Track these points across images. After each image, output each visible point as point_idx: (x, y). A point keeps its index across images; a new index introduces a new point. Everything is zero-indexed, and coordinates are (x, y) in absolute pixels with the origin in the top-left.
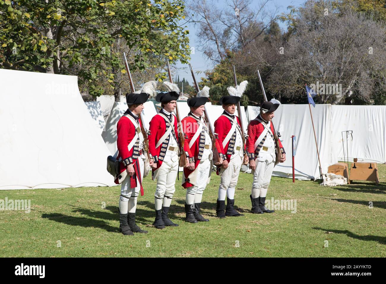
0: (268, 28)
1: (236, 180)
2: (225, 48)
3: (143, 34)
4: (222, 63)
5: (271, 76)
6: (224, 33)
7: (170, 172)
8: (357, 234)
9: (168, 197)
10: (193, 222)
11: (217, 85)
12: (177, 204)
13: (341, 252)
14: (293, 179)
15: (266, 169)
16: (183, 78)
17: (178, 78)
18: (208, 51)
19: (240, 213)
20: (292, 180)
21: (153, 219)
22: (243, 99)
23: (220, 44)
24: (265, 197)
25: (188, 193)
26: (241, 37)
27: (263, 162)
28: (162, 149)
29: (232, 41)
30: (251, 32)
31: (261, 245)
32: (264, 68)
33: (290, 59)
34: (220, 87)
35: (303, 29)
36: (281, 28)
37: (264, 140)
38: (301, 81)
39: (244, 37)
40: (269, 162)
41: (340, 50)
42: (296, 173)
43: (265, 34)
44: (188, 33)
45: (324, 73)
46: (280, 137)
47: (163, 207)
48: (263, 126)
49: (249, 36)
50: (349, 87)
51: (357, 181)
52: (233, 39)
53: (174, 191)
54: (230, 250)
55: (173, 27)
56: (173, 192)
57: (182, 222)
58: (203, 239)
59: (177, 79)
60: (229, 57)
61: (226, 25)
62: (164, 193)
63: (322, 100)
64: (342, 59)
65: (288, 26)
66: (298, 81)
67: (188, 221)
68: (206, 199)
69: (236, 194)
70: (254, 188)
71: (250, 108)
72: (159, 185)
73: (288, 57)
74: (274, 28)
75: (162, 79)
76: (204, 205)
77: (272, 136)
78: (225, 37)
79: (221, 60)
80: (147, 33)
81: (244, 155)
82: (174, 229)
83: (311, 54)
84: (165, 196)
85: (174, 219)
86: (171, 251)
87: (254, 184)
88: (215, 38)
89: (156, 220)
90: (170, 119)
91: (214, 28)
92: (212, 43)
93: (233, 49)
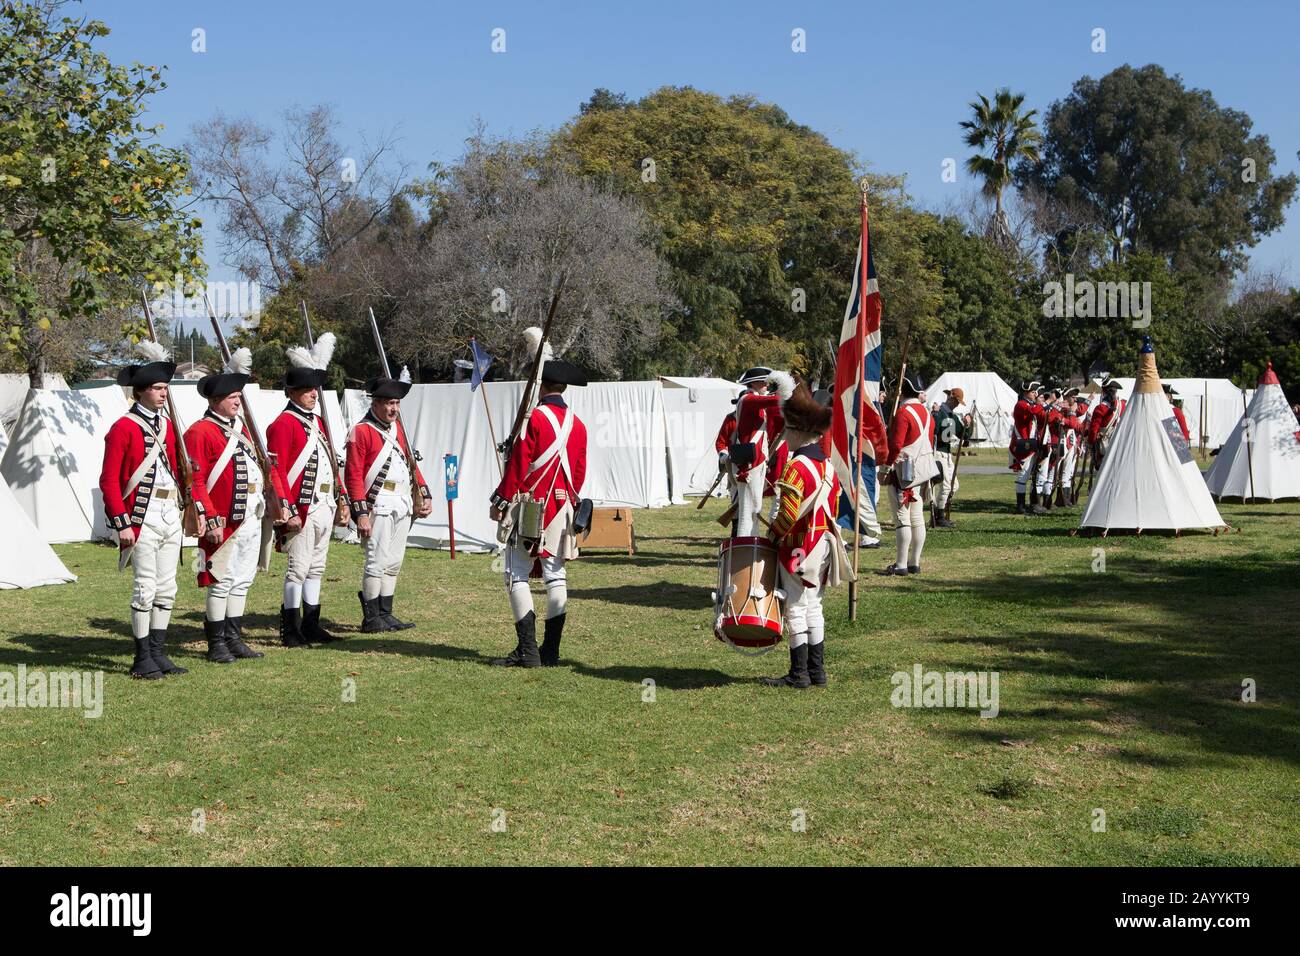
0: (386, 211)
1: (321, 560)
2: (287, 257)
3: (91, 231)
4: (283, 292)
5: (394, 320)
6: (285, 224)
7: (161, 547)
8: (592, 665)
9: (161, 607)
10: (226, 661)
11: (272, 342)
12: (187, 622)
13: (558, 706)
14: (452, 550)
15: (393, 530)
16: (193, 328)
17: (182, 329)
18: (248, 266)
19: (332, 634)
20: (449, 554)
21: (129, 660)
22: (333, 374)
23: (275, 250)
24: (392, 597)
25: (210, 596)
26: (324, 232)
27: (386, 516)
28: (139, 499)
29: (304, 242)
30: (347, 221)
31: (380, 703)
32: (380, 302)
33: (437, 282)
34: (278, 347)
35: (463, 215)
36: (415, 212)
37: (386, 467)
38: (463, 331)
39: (331, 233)
40: (400, 515)
41: (544, 260)
42: (457, 537)
43: (379, 225)
44: (198, 225)
45: (513, 311)
46: (419, 460)
47: (151, 631)
48: (381, 435)
49: (343, 229)
50: (568, 341)
51: (591, 550)
52: (307, 237)
53: (175, 591)
54: (312, 719)
55: (162, 213)
56: (172, 593)
57: (200, 662)
58: (250, 698)
59: (179, 331)
60: (298, 278)
61: (289, 205)
62: (153, 598)
63: (511, 371)
64: (550, 280)
65: (430, 208)
66: (455, 329)
67: (214, 660)
68: (255, 607)
69: (323, 593)
70: (367, 576)
71: (349, 393)
72: (139, 580)
73: (432, 277)
74: (398, 210)
75: (139, 337)
76: (251, 619)
77: (402, 457)
78: (288, 232)
79: (279, 286)
80: (101, 226)
81: (337, 502)
82: (182, 680)
83: (483, 269)
84: (154, 605)
85: (180, 657)
86: (176, 729)
87: (369, 566)
88: (264, 235)
89: (137, 660)
90: (156, 426)
91: (261, 213)
92: (257, 247)
93: (306, 261)
